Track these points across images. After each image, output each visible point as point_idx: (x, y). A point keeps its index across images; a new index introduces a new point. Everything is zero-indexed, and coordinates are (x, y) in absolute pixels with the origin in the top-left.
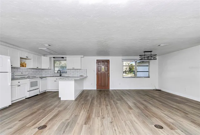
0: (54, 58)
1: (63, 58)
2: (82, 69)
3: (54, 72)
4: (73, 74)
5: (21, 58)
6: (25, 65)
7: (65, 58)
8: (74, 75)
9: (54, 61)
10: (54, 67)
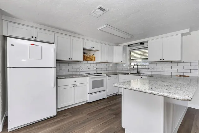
0: (129, 46)
1: (142, 43)
2: (183, 60)
3: (129, 67)
4: (160, 70)
5: (84, 49)
6: (93, 59)
7: (145, 44)
8: (162, 74)
9: (130, 51)
10: (130, 60)
